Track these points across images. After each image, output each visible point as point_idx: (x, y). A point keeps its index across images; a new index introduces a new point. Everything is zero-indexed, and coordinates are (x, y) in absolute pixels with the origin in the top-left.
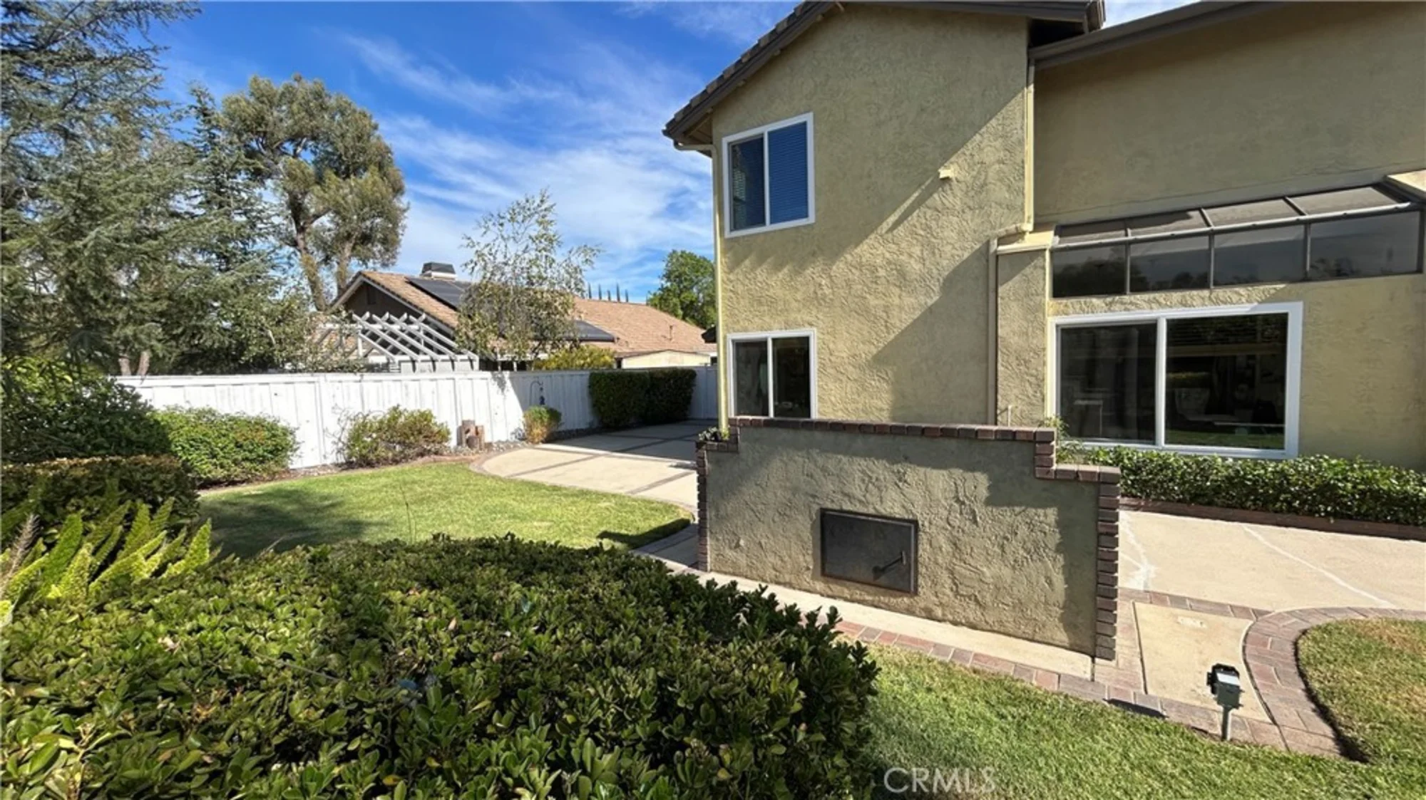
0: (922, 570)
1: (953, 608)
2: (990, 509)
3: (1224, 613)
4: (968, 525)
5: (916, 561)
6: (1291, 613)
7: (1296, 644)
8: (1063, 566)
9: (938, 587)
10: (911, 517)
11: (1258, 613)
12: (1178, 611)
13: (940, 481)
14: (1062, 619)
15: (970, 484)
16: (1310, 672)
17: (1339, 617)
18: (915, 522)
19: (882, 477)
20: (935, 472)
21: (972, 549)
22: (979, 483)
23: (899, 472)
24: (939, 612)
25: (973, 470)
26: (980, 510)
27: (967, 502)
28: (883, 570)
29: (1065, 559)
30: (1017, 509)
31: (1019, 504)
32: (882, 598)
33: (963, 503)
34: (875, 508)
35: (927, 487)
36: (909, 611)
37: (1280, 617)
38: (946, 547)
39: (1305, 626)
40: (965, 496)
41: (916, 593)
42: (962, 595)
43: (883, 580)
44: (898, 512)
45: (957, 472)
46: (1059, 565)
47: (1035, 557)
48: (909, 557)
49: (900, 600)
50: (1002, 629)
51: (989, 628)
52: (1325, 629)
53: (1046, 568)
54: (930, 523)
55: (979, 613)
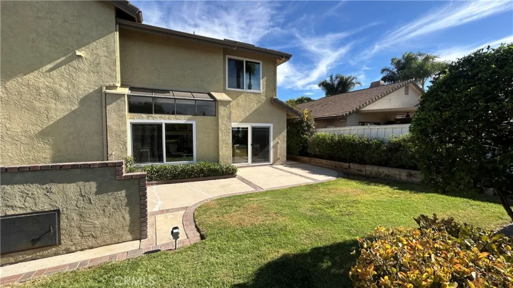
0: (63, 232)
1: (81, 243)
2: (97, 196)
3: (179, 211)
4: (87, 206)
5: (59, 229)
6: (194, 205)
7: (194, 213)
8: (129, 211)
9: (72, 237)
10: (55, 208)
11: (187, 208)
12: (167, 214)
13: (72, 189)
14: (129, 231)
15: (87, 187)
16: (197, 220)
17: (203, 203)
18: (58, 211)
19: (36, 193)
20: (68, 185)
21: (89, 215)
22: (93, 186)
23: (46, 188)
24: (73, 248)
25: (88, 181)
26: (93, 197)
27: (86, 195)
28: (38, 240)
29: (129, 208)
30: (109, 194)
31: (110, 192)
32: (38, 254)
33: (84, 196)
34: (31, 209)
35: (64, 192)
36: (56, 254)
37: (192, 207)
38: (76, 217)
39: (196, 207)
40: (85, 193)
41: (60, 244)
42: (86, 236)
43: (38, 244)
44: (47, 208)
45: (81, 183)
46: (127, 211)
47: (118, 210)
48: (54, 228)
49: (49, 251)
50: (105, 244)
51: (99, 245)
52: (200, 207)
53: (123, 214)
54: (67, 209)
55: (94, 241)
